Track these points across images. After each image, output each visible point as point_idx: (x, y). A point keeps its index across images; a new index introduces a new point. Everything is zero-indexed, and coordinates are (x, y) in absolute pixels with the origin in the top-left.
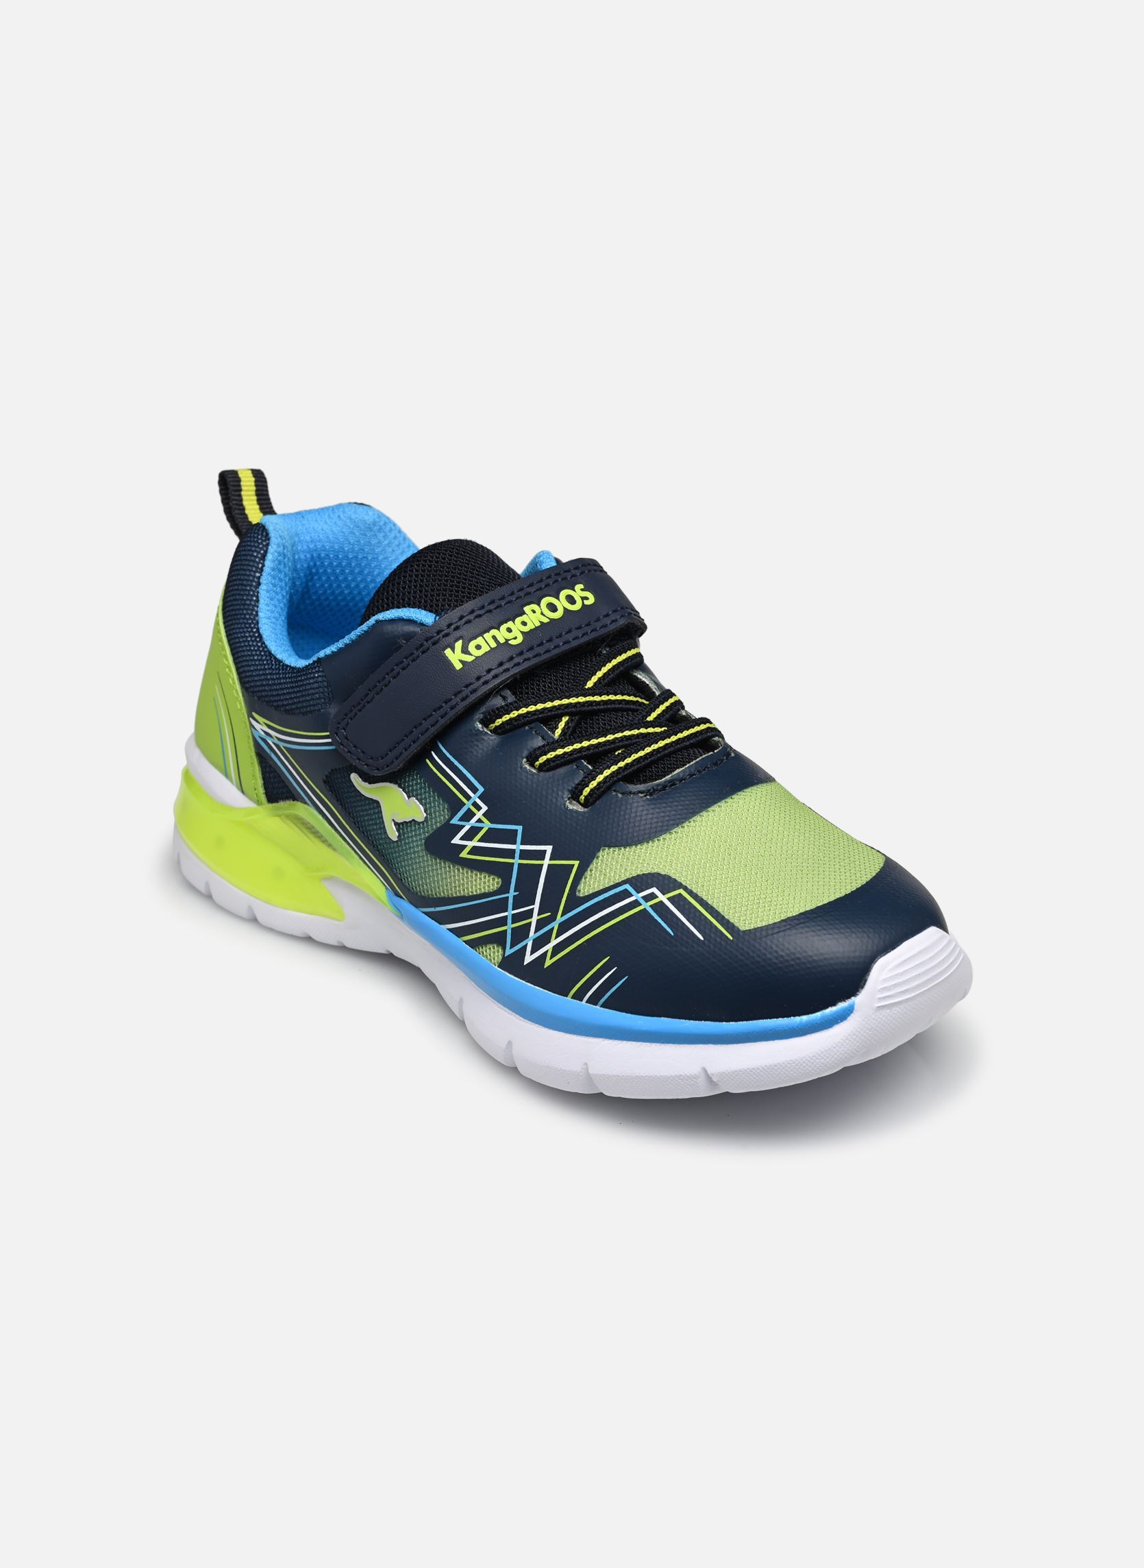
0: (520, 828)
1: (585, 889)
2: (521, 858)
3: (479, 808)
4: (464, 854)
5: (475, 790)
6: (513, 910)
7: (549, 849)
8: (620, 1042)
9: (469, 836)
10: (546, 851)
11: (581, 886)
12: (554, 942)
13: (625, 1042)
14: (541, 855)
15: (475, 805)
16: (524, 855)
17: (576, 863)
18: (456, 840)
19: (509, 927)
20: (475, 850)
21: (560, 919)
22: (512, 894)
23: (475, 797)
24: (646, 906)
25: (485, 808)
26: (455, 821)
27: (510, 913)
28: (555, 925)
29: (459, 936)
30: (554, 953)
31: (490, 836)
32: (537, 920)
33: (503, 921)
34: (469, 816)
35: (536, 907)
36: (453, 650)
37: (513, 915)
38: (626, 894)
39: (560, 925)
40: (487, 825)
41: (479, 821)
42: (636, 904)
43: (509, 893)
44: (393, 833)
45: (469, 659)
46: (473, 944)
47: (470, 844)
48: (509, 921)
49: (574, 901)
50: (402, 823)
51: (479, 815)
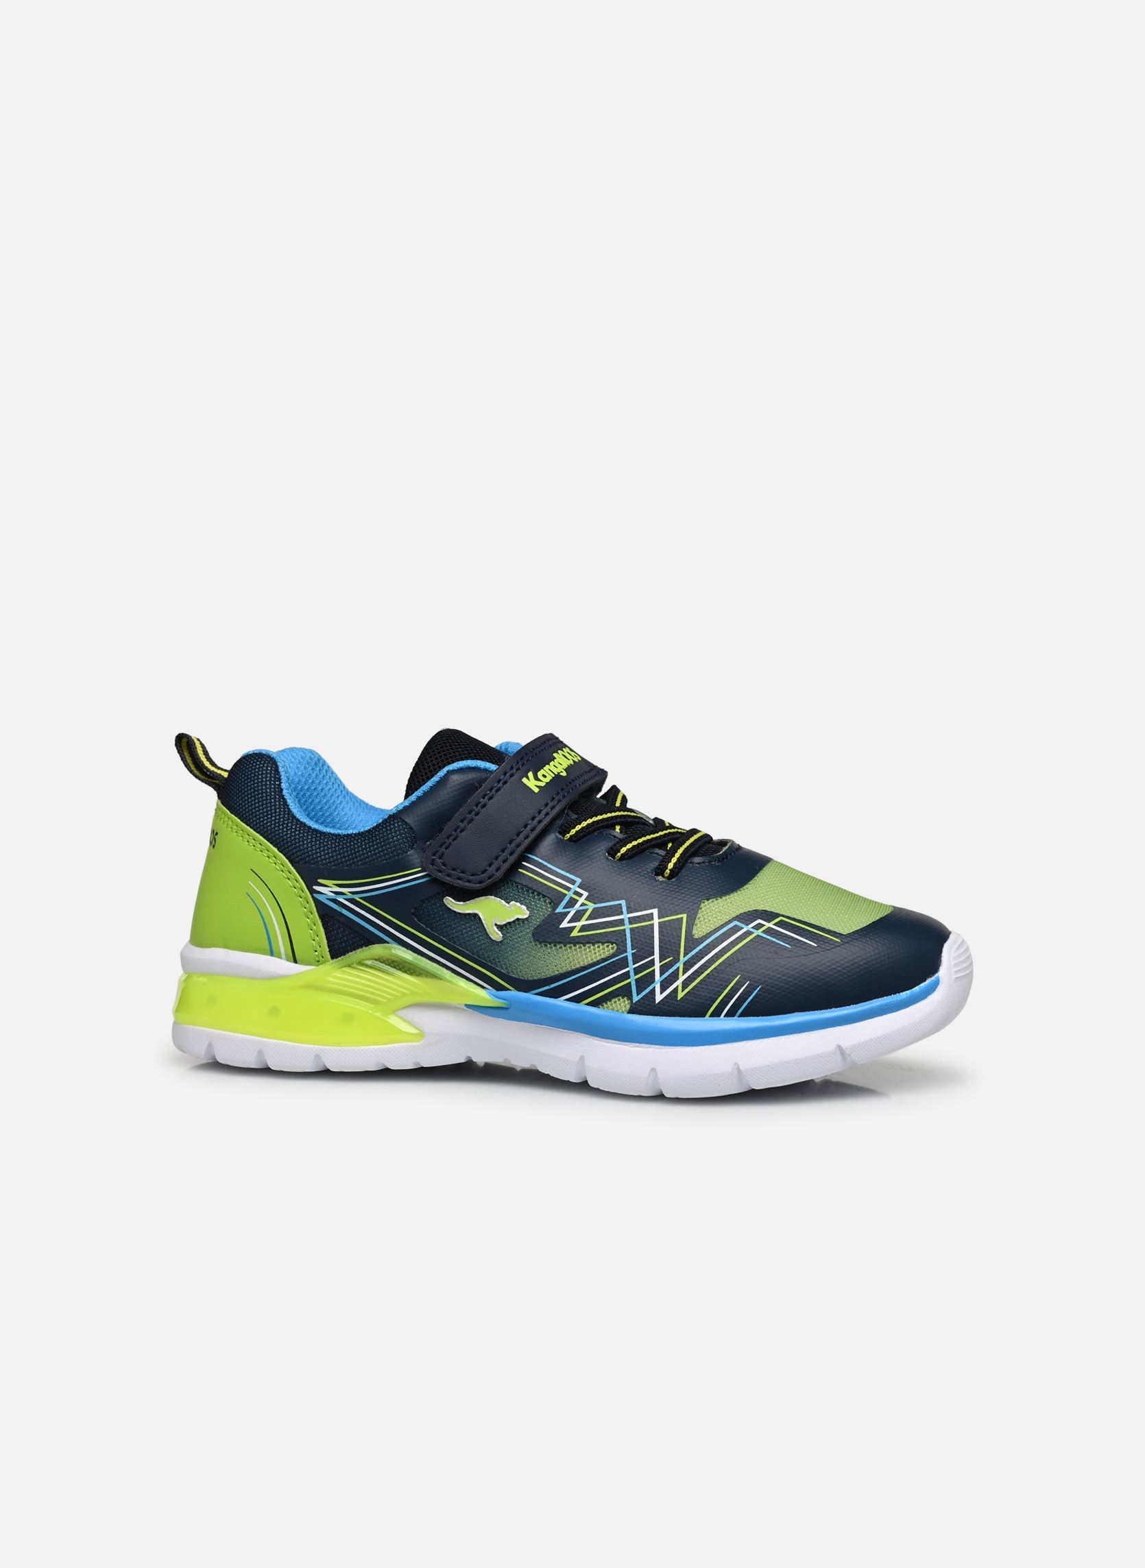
0: (623, 902)
1: (698, 932)
2: (630, 923)
3: (580, 895)
4: (575, 933)
5: (573, 882)
6: (634, 964)
7: (655, 911)
8: (762, 1040)
9: (576, 918)
10: (652, 914)
11: (695, 932)
12: (682, 978)
13: (766, 1039)
14: (650, 917)
15: (576, 893)
16: (631, 921)
17: (684, 916)
18: (564, 924)
19: (633, 979)
20: (583, 928)
21: (683, 959)
22: (630, 952)
23: (575, 888)
24: (759, 932)
25: (585, 894)
26: (560, 910)
27: (631, 967)
28: (680, 965)
29: (578, 1002)
30: (684, 988)
31: (596, 914)
32: (661, 966)
33: (627, 975)
34: (572, 903)
35: (656, 956)
36: (528, 778)
37: (634, 969)
38: (737, 929)
39: (685, 964)
40: (591, 906)
41: (583, 904)
42: (748, 933)
43: (626, 952)
44: (496, 935)
45: (542, 784)
46: (594, 1004)
47: (579, 924)
48: (632, 974)
49: (692, 942)
50: (505, 925)
51: (582, 900)
